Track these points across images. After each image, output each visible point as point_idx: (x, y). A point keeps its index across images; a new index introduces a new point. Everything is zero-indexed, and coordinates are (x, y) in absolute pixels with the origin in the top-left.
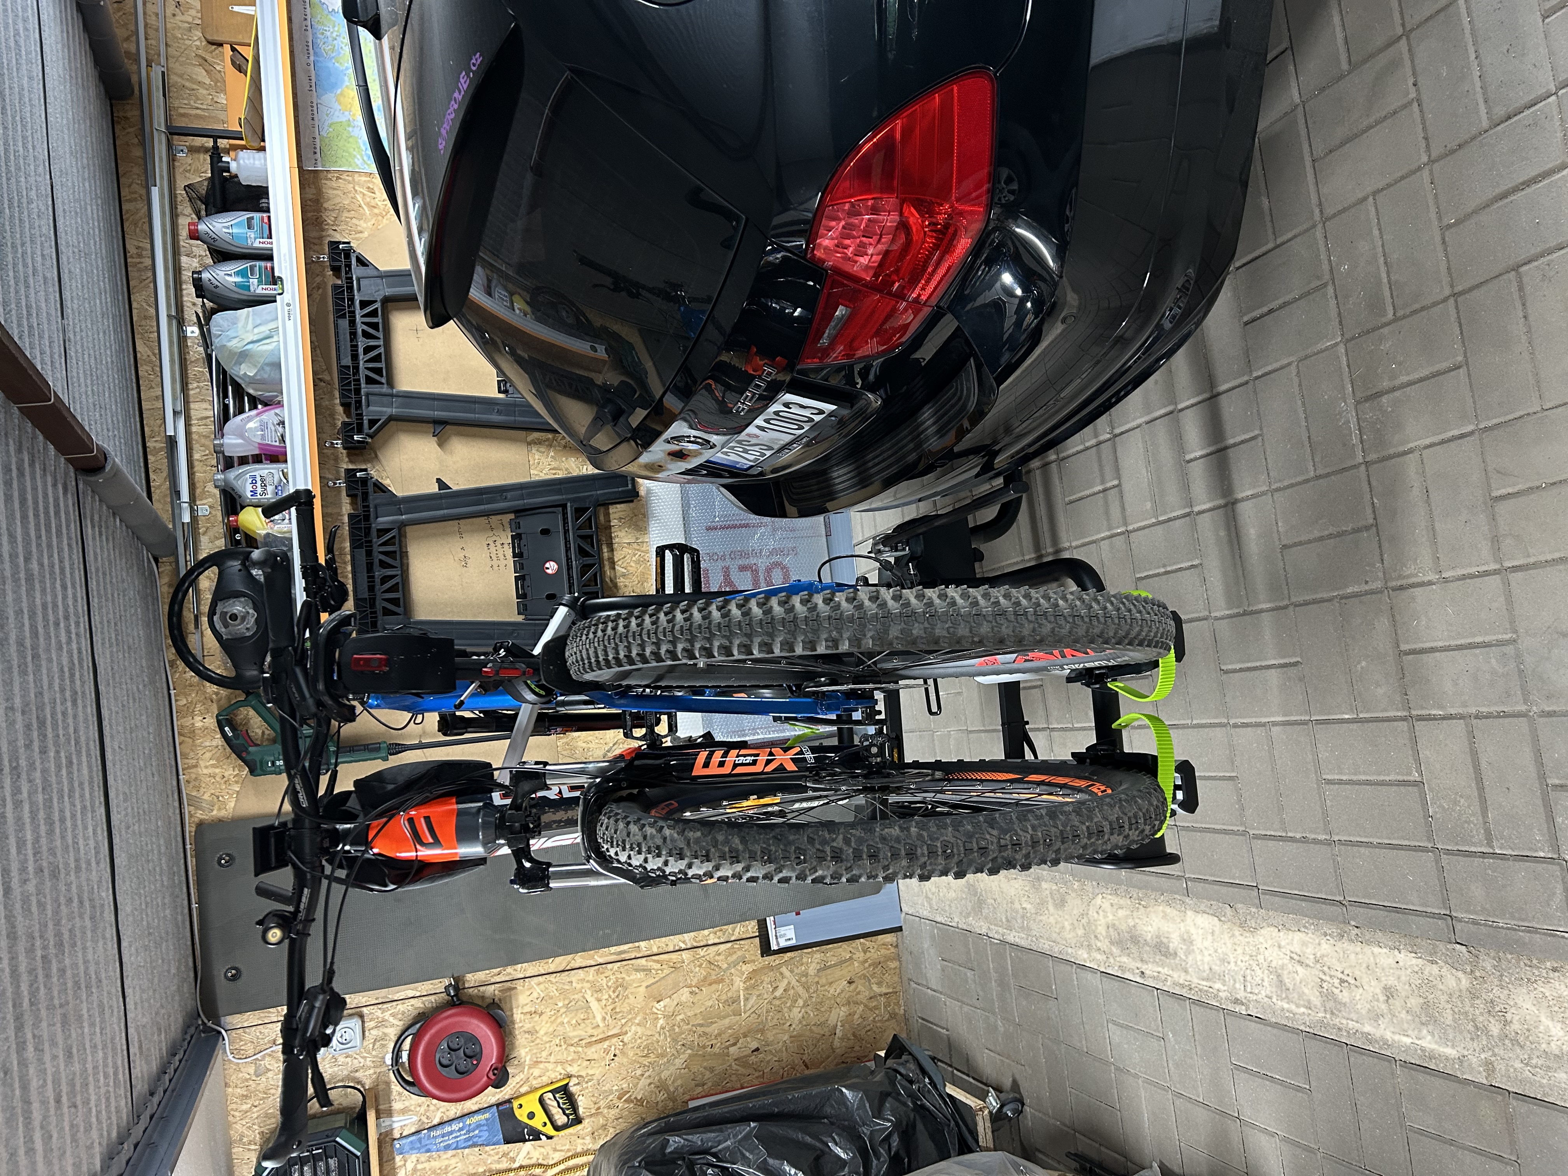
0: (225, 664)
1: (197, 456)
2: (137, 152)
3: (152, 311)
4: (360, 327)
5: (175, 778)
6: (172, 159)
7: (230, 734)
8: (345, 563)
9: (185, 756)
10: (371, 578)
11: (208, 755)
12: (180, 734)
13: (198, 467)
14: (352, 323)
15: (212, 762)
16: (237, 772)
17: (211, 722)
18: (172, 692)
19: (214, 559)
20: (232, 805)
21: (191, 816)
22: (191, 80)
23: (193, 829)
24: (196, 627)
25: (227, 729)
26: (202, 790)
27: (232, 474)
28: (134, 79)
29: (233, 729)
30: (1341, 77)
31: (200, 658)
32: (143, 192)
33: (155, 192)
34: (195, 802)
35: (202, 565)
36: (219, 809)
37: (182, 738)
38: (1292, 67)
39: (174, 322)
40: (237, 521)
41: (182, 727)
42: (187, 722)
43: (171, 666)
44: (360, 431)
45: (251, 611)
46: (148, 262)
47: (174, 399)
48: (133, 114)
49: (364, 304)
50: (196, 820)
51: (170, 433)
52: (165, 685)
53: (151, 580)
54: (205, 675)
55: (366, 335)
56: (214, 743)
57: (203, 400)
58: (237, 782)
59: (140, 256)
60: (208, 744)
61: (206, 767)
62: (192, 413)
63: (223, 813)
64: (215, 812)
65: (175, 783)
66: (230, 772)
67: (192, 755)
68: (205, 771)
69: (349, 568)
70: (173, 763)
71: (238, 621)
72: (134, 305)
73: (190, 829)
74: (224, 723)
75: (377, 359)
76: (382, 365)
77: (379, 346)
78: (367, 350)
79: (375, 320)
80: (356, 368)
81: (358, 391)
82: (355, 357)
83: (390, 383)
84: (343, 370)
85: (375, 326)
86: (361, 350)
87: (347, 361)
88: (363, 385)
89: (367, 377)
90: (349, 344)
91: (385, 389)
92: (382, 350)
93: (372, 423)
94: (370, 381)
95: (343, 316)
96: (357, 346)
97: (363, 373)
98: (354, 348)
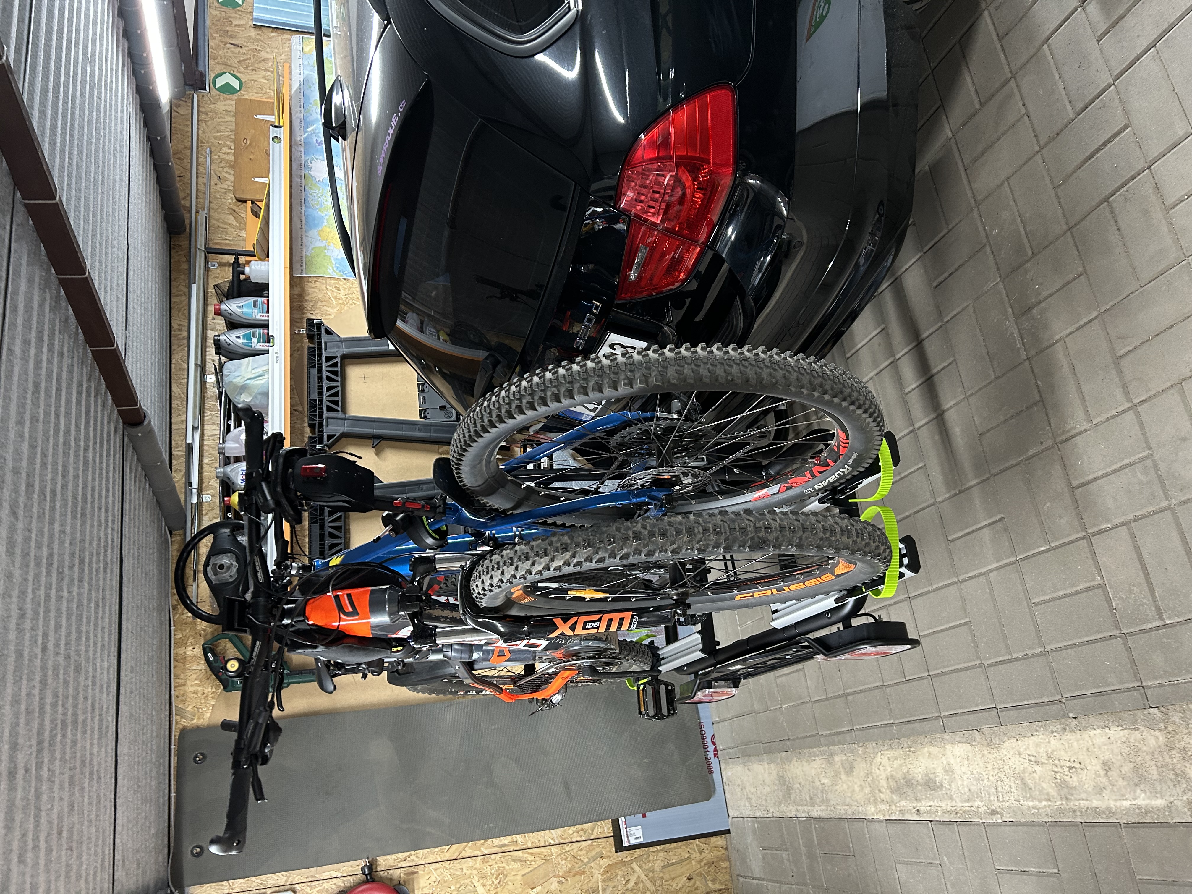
0: (212, 606)
1: (206, 461)
2: (185, 266)
3: (185, 366)
4: (325, 374)
5: (168, 693)
6: (207, 270)
7: (212, 659)
8: (304, 536)
9: (177, 677)
10: (322, 545)
11: (194, 676)
12: (175, 660)
13: (206, 468)
14: (320, 371)
15: (196, 682)
16: (214, 690)
17: (198, 651)
18: (172, 628)
19: (212, 529)
20: (208, 715)
21: (177, 723)
22: (224, 223)
23: (178, 734)
24: (194, 580)
25: (209, 654)
26: (187, 703)
27: (229, 469)
28: (187, 222)
29: (214, 655)
30: (976, 113)
31: (194, 601)
32: (186, 290)
33: (194, 287)
34: (181, 713)
35: (203, 533)
36: (199, 718)
37: (177, 663)
38: (944, 117)
39: (199, 369)
40: (229, 501)
41: (177, 655)
42: (181, 651)
43: (174, 609)
44: (321, 443)
45: (234, 563)
46: (185, 334)
47: (194, 418)
48: (184, 243)
49: (328, 359)
50: (181, 727)
51: (189, 441)
52: (168, 623)
53: (165, 545)
54: (197, 614)
55: (328, 378)
56: (199, 668)
57: (213, 424)
58: (213, 698)
59: (180, 330)
60: (194, 668)
61: (192, 686)
62: (205, 432)
63: (201, 722)
64: (195, 721)
65: (168, 697)
66: (209, 690)
67: (182, 676)
68: (191, 689)
69: (307, 540)
70: (168, 681)
71: (223, 571)
72: (173, 361)
73: (175, 733)
74: (208, 650)
75: (336, 394)
76: (339, 399)
77: (337, 386)
78: (329, 389)
79: (336, 369)
80: (321, 401)
81: (321, 416)
82: (320, 393)
83: (344, 411)
84: (312, 402)
85: (335, 373)
86: (325, 389)
87: (315, 396)
88: (325, 412)
89: (328, 406)
90: (317, 384)
91: (340, 415)
92: (339, 389)
93: (330, 437)
94: (329, 409)
95: (314, 367)
96: (322, 386)
97: (325, 403)
98: (320, 387)
